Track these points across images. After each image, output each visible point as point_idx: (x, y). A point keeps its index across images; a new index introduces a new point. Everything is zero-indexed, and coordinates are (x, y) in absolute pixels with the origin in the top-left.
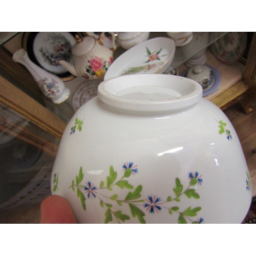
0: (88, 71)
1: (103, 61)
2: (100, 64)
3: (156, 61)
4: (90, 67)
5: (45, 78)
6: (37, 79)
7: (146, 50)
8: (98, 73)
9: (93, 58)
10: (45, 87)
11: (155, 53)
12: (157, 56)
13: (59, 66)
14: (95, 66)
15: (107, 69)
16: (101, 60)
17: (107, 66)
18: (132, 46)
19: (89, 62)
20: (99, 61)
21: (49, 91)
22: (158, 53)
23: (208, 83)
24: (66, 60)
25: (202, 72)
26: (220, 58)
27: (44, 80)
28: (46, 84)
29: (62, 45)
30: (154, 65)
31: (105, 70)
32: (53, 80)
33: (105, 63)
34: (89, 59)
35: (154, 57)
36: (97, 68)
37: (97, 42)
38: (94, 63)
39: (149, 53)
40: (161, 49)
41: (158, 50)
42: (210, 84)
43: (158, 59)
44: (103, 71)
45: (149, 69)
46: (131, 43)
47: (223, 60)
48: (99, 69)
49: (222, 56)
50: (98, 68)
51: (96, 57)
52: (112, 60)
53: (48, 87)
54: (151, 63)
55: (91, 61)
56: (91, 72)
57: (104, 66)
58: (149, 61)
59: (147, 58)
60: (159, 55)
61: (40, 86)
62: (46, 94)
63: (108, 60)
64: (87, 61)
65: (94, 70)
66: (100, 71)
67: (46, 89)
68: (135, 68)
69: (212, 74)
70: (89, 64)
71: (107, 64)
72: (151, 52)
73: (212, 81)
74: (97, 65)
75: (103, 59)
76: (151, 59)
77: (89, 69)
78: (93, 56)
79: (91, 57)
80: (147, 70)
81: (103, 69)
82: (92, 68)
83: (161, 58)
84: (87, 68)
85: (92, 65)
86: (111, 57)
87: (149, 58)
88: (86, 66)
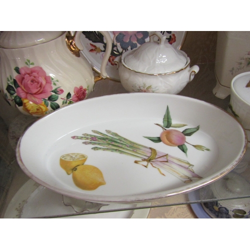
0: (9, 88)
1: (54, 88)
2: (41, 91)
3: (174, 151)
4: (15, 82)
7: (164, 112)
8: (30, 104)
9: (32, 67)
11: (181, 130)
12: (184, 139)
14: (26, 86)
15: (56, 108)
16: (48, 80)
17: (59, 102)
18: (140, 91)
19: (17, 70)
20: (42, 80)
22: (188, 133)
30: (165, 159)
31: (49, 108)
35: (174, 138)
37: (64, 39)
38: (28, 80)
39: (168, 123)
40: (198, 129)
41: (190, 126)
43: (183, 148)
44: (44, 108)
45: (149, 160)
46: (139, 81)
50: (33, 94)
51: (41, 71)
54: (161, 148)
55: (23, 72)
56: (15, 95)
58: (159, 140)
59: (158, 132)
60: (188, 138)
63: (69, 89)
64: (13, 67)
65: (23, 95)
66: (36, 102)
68: (121, 138)
70: (15, 75)
72: (174, 122)
74: (33, 88)
75: (56, 83)
76: (164, 138)
77: (13, 86)
78: (33, 64)
79: (27, 63)
80: (144, 160)
81: (45, 102)
82: (19, 86)
83: (190, 149)
84: (9, 82)
85: (21, 83)
86: (81, 88)
87: (162, 134)
88: (8, 76)
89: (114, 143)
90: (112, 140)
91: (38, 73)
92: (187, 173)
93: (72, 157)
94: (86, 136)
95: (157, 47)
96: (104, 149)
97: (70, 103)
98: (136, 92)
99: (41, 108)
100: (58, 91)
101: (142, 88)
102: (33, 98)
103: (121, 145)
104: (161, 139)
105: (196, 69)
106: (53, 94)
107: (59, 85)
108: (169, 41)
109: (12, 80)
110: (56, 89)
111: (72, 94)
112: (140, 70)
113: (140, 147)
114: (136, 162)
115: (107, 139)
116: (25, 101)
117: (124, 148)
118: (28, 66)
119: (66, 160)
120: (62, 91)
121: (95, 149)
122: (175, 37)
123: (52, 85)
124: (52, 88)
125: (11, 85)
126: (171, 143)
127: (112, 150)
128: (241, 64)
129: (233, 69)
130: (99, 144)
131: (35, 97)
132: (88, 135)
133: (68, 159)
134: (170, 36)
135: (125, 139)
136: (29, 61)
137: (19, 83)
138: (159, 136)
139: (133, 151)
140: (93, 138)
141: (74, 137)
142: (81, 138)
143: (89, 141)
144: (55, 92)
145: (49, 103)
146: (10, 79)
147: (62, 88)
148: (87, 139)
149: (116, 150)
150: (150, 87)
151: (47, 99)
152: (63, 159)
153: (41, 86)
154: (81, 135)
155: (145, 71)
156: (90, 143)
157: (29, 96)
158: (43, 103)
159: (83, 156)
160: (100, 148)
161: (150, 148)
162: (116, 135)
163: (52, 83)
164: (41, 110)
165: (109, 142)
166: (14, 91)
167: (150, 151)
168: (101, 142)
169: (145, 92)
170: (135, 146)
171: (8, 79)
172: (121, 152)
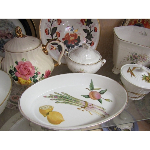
0: (11, 72)
1: (36, 72)
2: (29, 73)
3: (96, 102)
4: (15, 69)
7: (90, 82)
8: (22, 80)
11: (99, 91)
12: (100, 96)
16: (33, 68)
17: (38, 78)
18: (78, 72)
19: (17, 63)
20: (30, 68)
22: (101, 93)
29: (9, 34)
30: (92, 107)
31: (32, 82)
33: (36, 73)
34: (19, 60)
35: (96, 95)
36: (22, 74)
37: (41, 47)
39: (92, 88)
40: (106, 90)
41: (103, 89)
43: (100, 101)
44: (29, 82)
45: (84, 108)
46: (78, 67)
52: (49, 74)
54: (90, 101)
55: (20, 64)
58: (88, 97)
59: (87, 93)
60: (102, 96)
63: (43, 72)
65: (19, 75)
71: (40, 75)
72: (95, 87)
75: (37, 69)
76: (91, 96)
77: (14, 71)
78: (25, 60)
79: (22, 60)
80: (82, 107)
81: (31, 79)
82: (17, 71)
83: (103, 101)
84: (11, 69)
85: (19, 69)
86: (49, 71)
87: (90, 94)
88: (11, 65)
89: (66, 99)
90: (65, 98)
91: (28, 65)
92: (103, 113)
93: (45, 107)
94: (51, 96)
95: (86, 50)
96: (62, 103)
97: (43, 79)
98: (76, 72)
99: (28, 82)
101: (79, 71)
102: (25, 77)
103: (70, 100)
104: (90, 96)
105: (105, 61)
106: (35, 75)
107: (38, 70)
108: (90, 45)
109: (13, 68)
110: (37, 72)
111: (44, 74)
112: (78, 62)
113: (80, 101)
114: (78, 109)
115: (63, 97)
116: (20, 79)
117: (71, 102)
118: (23, 61)
119: (43, 109)
120: (40, 73)
121: (57, 102)
122: (93, 43)
123: (35, 70)
124: (35, 71)
125: (12, 70)
126: (94, 98)
127: (66, 103)
128: (124, 59)
129: (121, 61)
130: (59, 100)
131: (26, 77)
132: (52, 95)
133: (44, 108)
134: (91, 42)
135: (72, 97)
136: (24, 59)
137: (17, 69)
138: (88, 95)
139: (76, 103)
140: (55, 97)
141: (45, 97)
142: (49, 97)
143: (53, 98)
144: (36, 74)
145: (33, 79)
146: (12, 67)
147: (40, 72)
148: (52, 97)
149: (68, 103)
150: (83, 70)
151: (32, 77)
152: (41, 108)
153: (29, 71)
154: (48, 95)
155: (81, 63)
156: (54, 99)
157: (22, 76)
158: (30, 79)
159: (51, 107)
160: (60, 102)
161: (85, 101)
162: (67, 95)
163: (35, 69)
164: (28, 83)
165: (64, 99)
166: (14, 73)
167: (84, 102)
168: (60, 98)
169: (81, 72)
170: (77, 100)
171: (10, 67)
172: (71, 104)
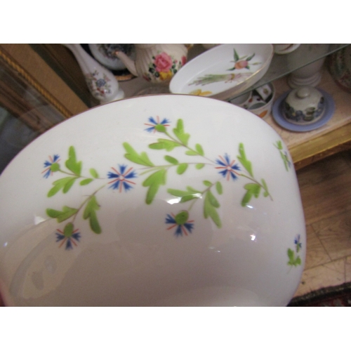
0: (151, 70)
1: (173, 61)
2: (168, 64)
3: (244, 71)
4: (154, 65)
5: (96, 71)
6: (86, 71)
7: (233, 54)
8: (164, 75)
9: (160, 54)
10: (94, 83)
11: (245, 59)
12: (247, 64)
13: (116, 60)
14: (161, 65)
15: (175, 72)
16: (170, 57)
17: (176, 68)
18: (216, 45)
19: (154, 58)
20: (167, 59)
21: (98, 89)
22: (249, 59)
23: (315, 114)
24: (126, 53)
25: (309, 96)
26: (340, 81)
27: (94, 75)
28: (95, 79)
30: (240, 75)
31: (173, 73)
32: (105, 77)
34: (155, 54)
35: (242, 64)
38: (160, 61)
39: (236, 58)
40: (254, 55)
41: (249, 56)
42: (317, 116)
43: (247, 67)
45: (232, 79)
47: (344, 84)
48: (165, 70)
49: (343, 79)
50: (164, 68)
51: (165, 53)
52: (185, 61)
53: (97, 83)
54: (236, 72)
55: (156, 58)
56: (155, 72)
57: (173, 67)
58: (234, 69)
59: (233, 65)
60: (249, 62)
61: (87, 81)
62: (93, 93)
63: (179, 59)
64: (151, 57)
65: (159, 70)
66: (166, 72)
67: (95, 87)
68: (214, 76)
69: (323, 101)
70: (153, 61)
71: (177, 64)
72: (240, 56)
73: (321, 112)
74: (164, 64)
75: (173, 58)
76: (237, 67)
77: (153, 67)
79: (158, 53)
80: (229, 80)
82: (156, 67)
83: (251, 67)
84: (150, 67)
85: (157, 64)
86: (184, 57)
87: (235, 65)
90: (209, 78)
91: (164, 56)
94: (195, 82)
96: (207, 84)
97: (182, 67)
99: (169, 74)
100: (175, 62)
106: (173, 64)
107: (175, 58)
109: (152, 65)
111: (181, 61)
114: (226, 82)
115: (207, 79)
116: (161, 73)
121: (203, 85)
126: (240, 67)
127: (212, 82)
130: (204, 82)
135: (216, 75)
138: (234, 67)
139: (222, 79)
140: (200, 81)
141: (190, 85)
145: (172, 70)
146: (150, 64)
147: (176, 60)
149: (214, 81)
151: (171, 68)
153: (167, 62)
154: (192, 82)
156: (199, 84)
157: (162, 70)
158: (170, 71)
159: (199, 90)
161: (231, 74)
162: (211, 75)
165: (209, 80)
166: (154, 70)
170: (222, 76)
172: (217, 81)
